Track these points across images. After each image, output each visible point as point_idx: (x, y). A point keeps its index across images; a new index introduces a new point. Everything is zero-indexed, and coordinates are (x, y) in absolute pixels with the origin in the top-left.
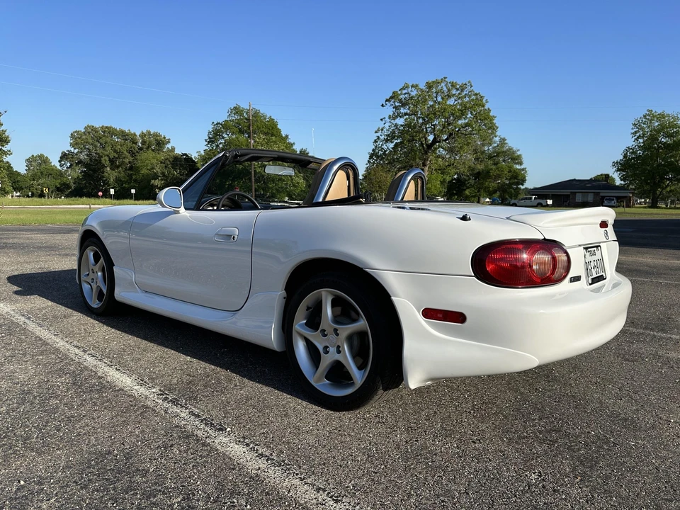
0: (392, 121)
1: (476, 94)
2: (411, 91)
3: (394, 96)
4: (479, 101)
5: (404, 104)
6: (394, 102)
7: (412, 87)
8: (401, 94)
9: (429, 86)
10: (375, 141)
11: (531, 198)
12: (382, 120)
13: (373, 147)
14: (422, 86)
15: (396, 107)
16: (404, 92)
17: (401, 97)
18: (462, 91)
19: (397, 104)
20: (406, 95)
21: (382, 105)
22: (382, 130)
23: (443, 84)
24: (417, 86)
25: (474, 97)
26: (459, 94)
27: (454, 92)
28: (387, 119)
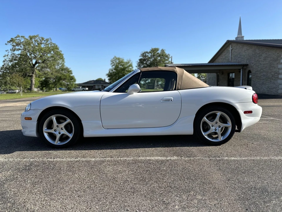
0: (13, 52)
1: (54, 44)
2: (21, 39)
3: (12, 40)
4: (55, 48)
5: (18, 44)
6: (13, 43)
7: (22, 37)
9: (31, 38)
10: (4, 61)
11: (80, 88)
12: (6, 51)
13: (3, 64)
14: (27, 37)
15: (13, 46)
16: (17, 39)
17: (16, 41)
18: (47, 42)
19: (14, 44)
20: (19, 41)
21: (6, 44)
22: (7, 55)
23: (38, 38)
24: (24, 37)
25: (53, 45)
26: (46, 43)
27: (43, 42)
28: (9, 51)
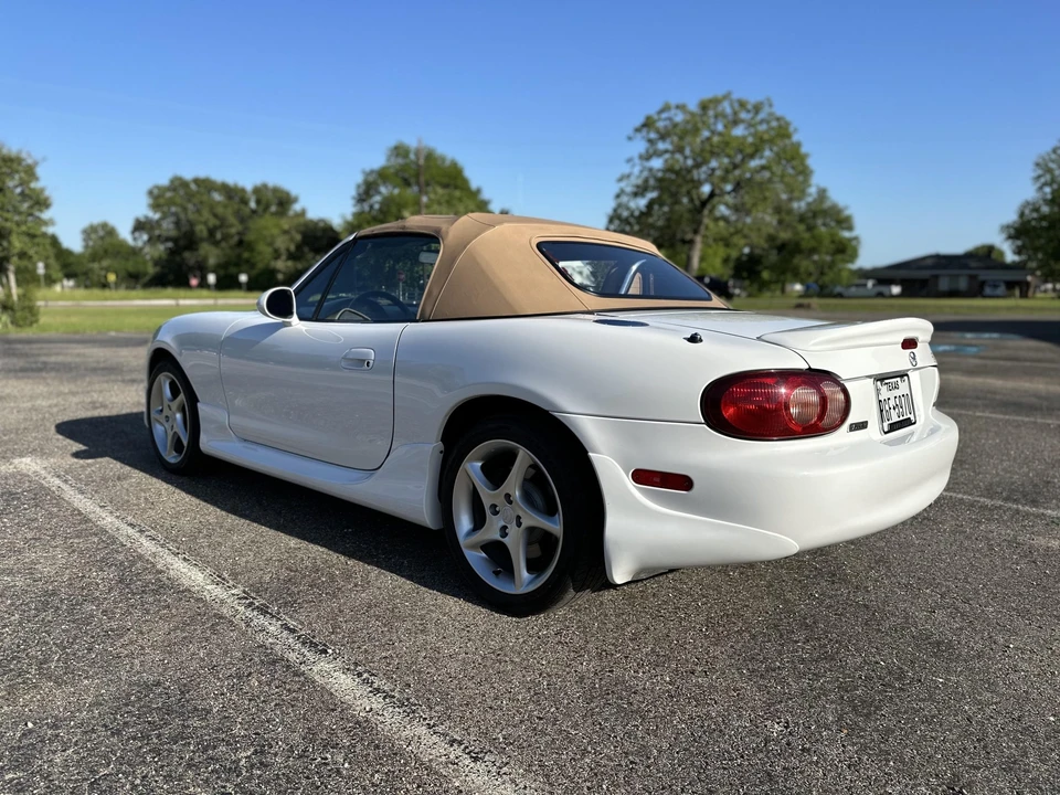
0: (645, 163)
1: (778, 119)
2: (675, 115)
3: (648, 124)
4: (783, 131)
5: (663, 137)
6: (649, 133)
7: (677, 107)
8: (659, 119)
9: (704, 106)
10: (618, 196)
11: (865, 285)
12: (628, 161)
13: (615, 205)
14: (693, 106)
15: (650, 141)
16: (663, 116)
17: (658, 124)
18: (757, 113)
19: (653, 135)
20: (667, 122)
21: (629, 138)
22: (628, 177)
23: (726, 103)
24: (684, 106)
25: (774, 124)
26: (753, 118)
27: (743, 115)
28: (637, 161)
